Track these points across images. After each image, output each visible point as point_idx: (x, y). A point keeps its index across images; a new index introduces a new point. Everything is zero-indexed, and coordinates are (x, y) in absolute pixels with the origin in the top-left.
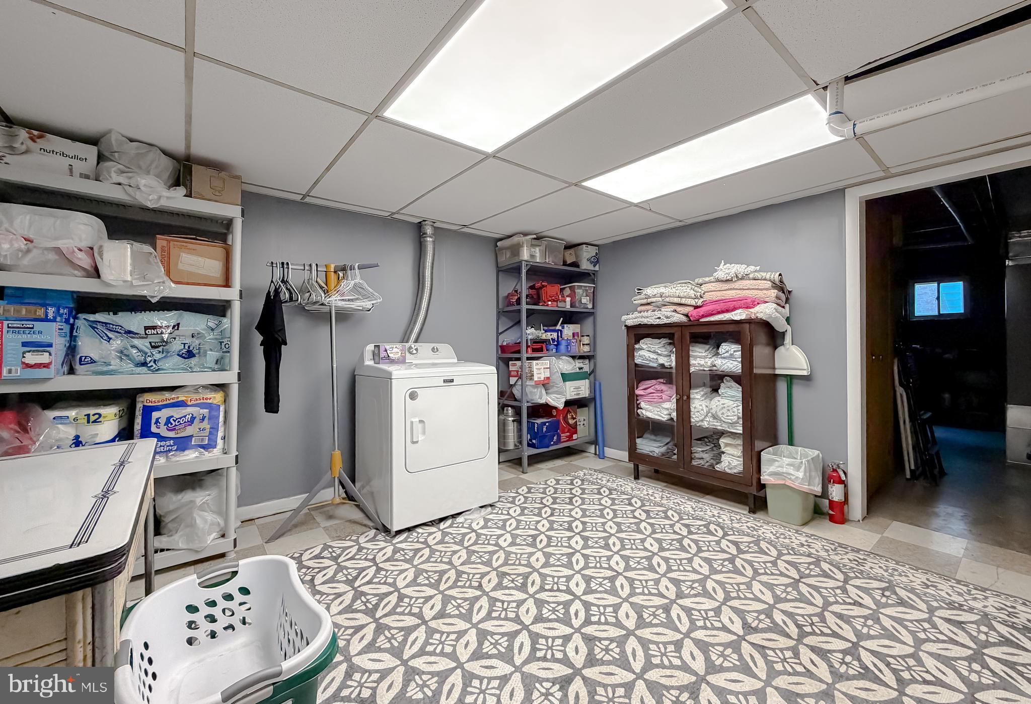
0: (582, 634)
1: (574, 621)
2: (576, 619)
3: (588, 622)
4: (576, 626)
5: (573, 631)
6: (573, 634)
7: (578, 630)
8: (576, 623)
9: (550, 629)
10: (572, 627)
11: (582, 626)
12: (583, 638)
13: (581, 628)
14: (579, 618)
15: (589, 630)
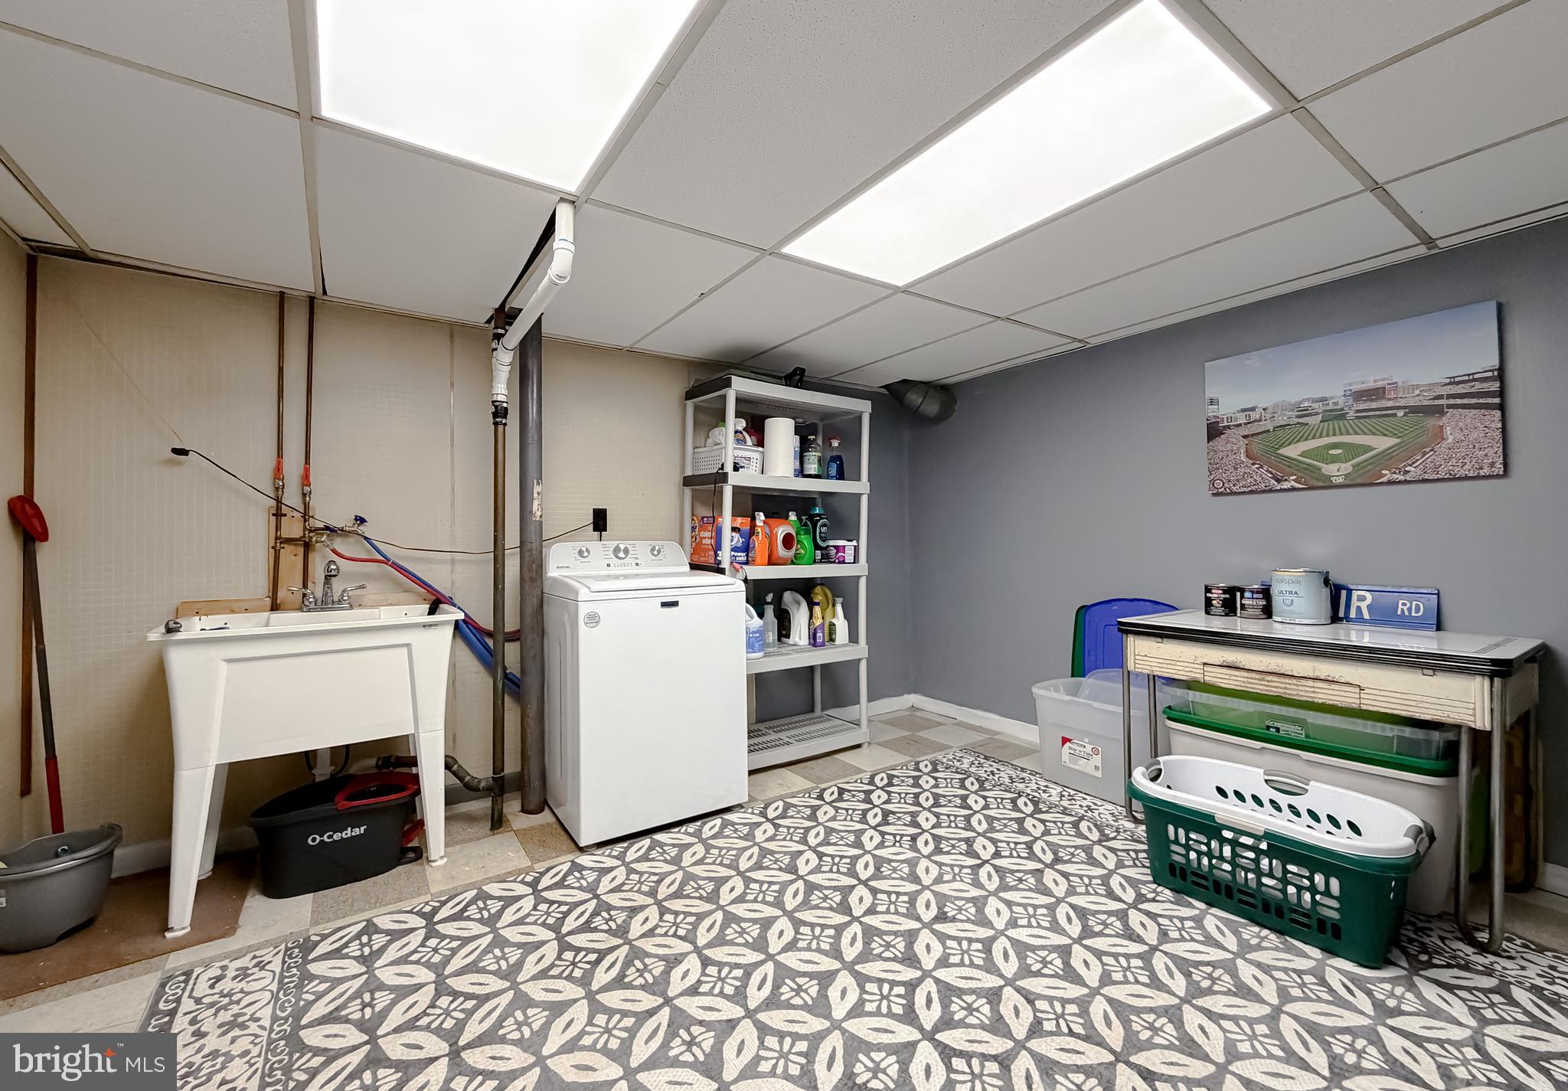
0: (921, 969)
1: (934, 989)
2: (929, 992)
3: (911, 986)
4: (929, 981)
5: (933, 974)
6: (934, 969)
7: (926, 974)
8: (929, 985)
9: (971, 978)
10: (937, 981)
11: (920, 981)
12: (919, 962)
13: (922, 976)
14: (925, 995)
15: (909, 974)
